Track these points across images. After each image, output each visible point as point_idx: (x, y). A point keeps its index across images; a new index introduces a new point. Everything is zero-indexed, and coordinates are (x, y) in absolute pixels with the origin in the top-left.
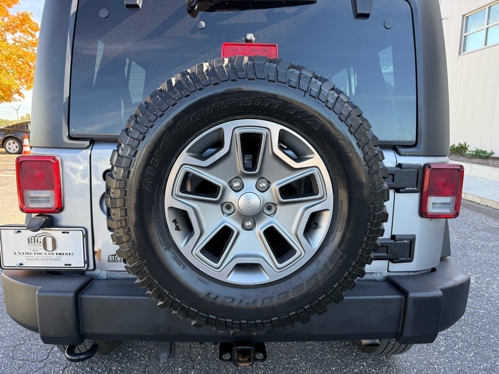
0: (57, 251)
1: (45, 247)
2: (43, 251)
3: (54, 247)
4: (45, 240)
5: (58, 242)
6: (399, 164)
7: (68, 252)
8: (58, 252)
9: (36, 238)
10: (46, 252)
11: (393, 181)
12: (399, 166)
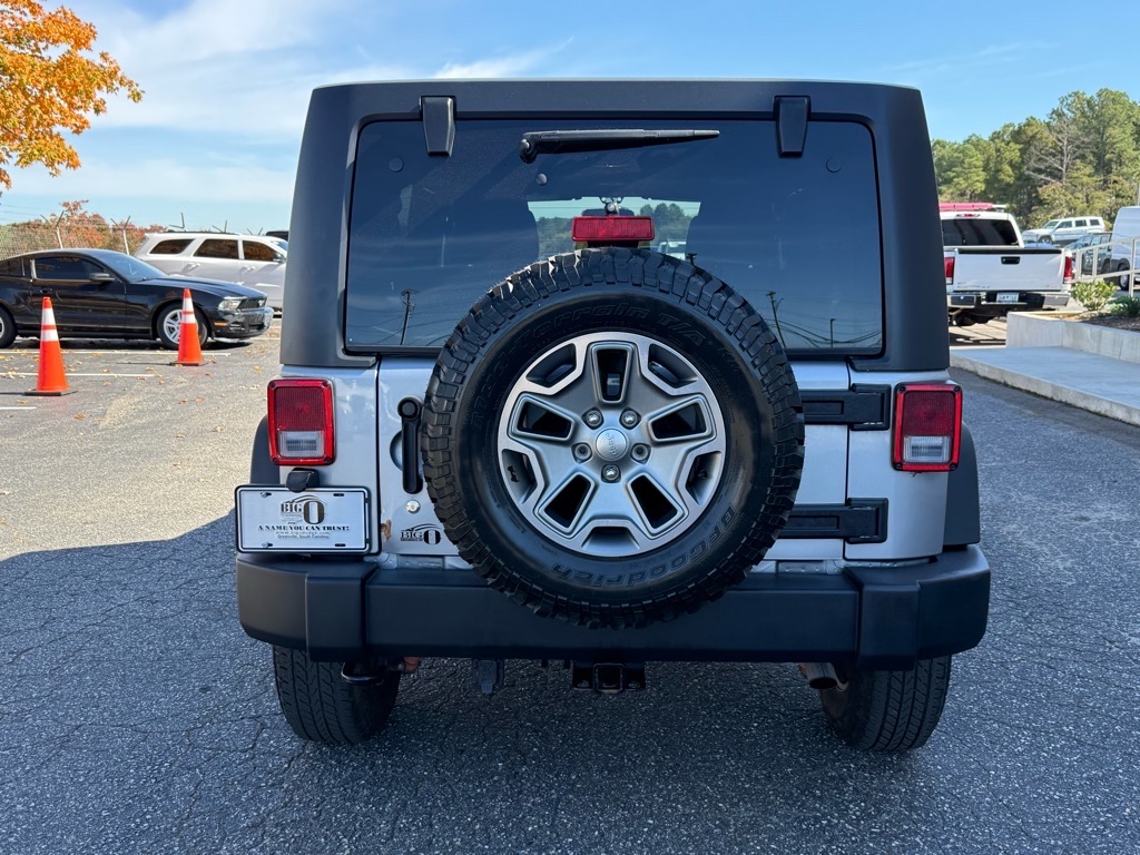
0: (325, 523)
1: (307, 518)
2: (305, 524)
3: (321, 518)
4: (307, 507)
5: (327, 511)
6: (854, 385)
7: (341, 526)
8: (326, 525)
9: (294, 504)
10: (308, 525)
11: (842, 413)
12: (853, 388)
